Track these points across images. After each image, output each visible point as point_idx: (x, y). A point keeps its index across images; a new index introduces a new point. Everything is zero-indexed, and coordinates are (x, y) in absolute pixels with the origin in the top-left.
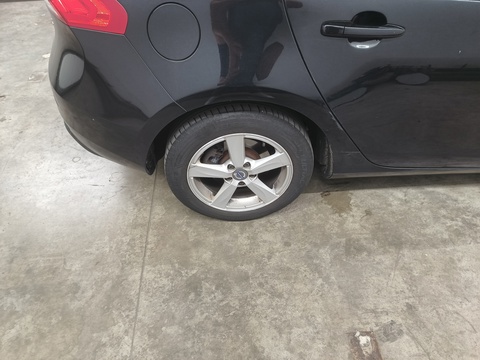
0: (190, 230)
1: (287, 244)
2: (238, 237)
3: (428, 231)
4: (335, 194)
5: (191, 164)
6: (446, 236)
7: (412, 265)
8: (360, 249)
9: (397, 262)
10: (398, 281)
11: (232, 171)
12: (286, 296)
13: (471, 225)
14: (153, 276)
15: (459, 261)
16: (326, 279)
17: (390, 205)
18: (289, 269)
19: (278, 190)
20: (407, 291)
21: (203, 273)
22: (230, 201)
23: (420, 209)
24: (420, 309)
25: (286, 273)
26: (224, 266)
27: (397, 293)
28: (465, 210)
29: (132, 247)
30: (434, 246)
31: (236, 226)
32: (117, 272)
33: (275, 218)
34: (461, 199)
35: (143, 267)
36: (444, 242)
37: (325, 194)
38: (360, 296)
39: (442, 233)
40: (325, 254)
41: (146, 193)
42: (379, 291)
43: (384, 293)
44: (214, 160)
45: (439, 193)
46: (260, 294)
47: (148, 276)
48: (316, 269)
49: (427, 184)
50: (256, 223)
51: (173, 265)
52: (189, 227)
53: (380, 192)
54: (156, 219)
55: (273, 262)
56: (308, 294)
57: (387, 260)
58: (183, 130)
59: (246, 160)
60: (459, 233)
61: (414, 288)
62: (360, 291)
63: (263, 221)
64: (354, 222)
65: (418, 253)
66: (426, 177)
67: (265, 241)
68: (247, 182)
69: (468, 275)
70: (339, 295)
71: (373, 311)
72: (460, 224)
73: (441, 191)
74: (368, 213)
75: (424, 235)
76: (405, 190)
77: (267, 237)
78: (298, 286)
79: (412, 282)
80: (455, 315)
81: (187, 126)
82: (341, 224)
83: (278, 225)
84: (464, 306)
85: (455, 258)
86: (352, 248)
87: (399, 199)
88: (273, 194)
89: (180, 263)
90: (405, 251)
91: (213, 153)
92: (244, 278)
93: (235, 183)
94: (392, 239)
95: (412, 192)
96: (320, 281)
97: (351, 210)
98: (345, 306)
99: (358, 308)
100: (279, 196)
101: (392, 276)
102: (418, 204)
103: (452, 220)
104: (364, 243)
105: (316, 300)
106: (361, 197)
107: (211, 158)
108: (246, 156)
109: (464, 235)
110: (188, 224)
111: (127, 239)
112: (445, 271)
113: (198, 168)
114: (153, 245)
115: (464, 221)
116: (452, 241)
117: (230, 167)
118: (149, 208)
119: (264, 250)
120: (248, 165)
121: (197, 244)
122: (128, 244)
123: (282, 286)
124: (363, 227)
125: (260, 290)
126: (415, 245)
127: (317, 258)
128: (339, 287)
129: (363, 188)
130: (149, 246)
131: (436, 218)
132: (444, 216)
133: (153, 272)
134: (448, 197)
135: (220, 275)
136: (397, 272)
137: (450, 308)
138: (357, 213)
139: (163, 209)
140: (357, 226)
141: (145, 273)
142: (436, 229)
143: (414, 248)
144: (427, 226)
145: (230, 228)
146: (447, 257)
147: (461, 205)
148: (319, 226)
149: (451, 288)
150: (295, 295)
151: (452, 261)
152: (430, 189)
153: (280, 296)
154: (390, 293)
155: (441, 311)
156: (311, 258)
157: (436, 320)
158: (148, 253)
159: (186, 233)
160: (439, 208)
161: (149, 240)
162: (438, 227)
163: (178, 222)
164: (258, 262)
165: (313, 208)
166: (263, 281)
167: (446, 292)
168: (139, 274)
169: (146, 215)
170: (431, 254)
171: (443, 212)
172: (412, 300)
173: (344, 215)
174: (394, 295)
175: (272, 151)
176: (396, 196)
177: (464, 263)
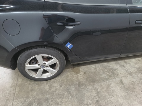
0: (30, 86)
1: (61, 86)
2: (45, 86)
3: (102, 76)
4: (75, 68)
5: (26, 65)
6: (107, 77)
7: (97, 88)
8: (82, 85)
9: (93, 87)
10: (94, 93)
11: (40, 66)
12: (60, 103)
13: (113, 73)
14: (16, 103)
15: (111, 84)
16: (73, 96)
17: (91, 70)
18: (61, 94)
19: (56, 70)
20: (96, 96)
21: (33, 100)
22: (42, 75)
23: (99, 70)
24: (100, 101)
25: (60, 96)
26: (40, 96)
27: (93, 97)
28: (112, 69)
29: (10, 94)
30: (104, 81)
31: (45, 82)
32: (4, 103)
33: (57, 78)
34: (111, 66)
35: (13, 101)
36: (106, 79)
37: (73, 68)
38: (83, 100)
39: (106, 77)
40: (72, 88)
41: (16, 75)
42: (88, 97)
43: (90, 98)
44: (34, 63)
45: (104, 65)
46: (52, 104)
47: (15, 103)
48: (69, 93)
49: (101, 63)
50: (52, 81)
51: (23, 98)
52: (29, 85)
53: (88, 66)
54: (19, 83)
55: (56, 93)
56: (67, 102)
57: (91, 87)
58: (21, 55)
59: (44, 62)
60: (110, 76)
61: (98, 95)
62: (83, 98)
63: (54, 80)
64: (81, 76)
65: (99, 84)
66: (101, 60)
67: (54, 86)
68: (46, 69)
69: (113, 89)
70: (76, 100)
71: (87, 104)
72: (111, 73)
73: (105, 64)
74: (85, 73)
75: (101, 78)
76: (95, 65)
77: (55, 85)
78: (64, 100)
79: (98, 93)
80: (110, 102)
81: (22, 54)
82: (77, 77)
83: (58, 80)
84: (112, 98)
85: (110, 84)
86: (80, 84)
88: (55, 71)
89: (26, 98)
90: (96, 83)
91: (33, 61)
92: (47, 99)
93: (42, 69)
94: (92, 80)
95: (97, 65)
96: (71, 97)
97: (80, 73)
98: (78, 104)
99: (82, 104)
100: (57, 72)
101: (92, 92)
102: (99, 68)
103: (108, 72)
104: (84, 82)
105: (69, 103)
106: (83, 68)
107: (33, 63)
108: (44, 61)
109: (112, 76)
110: (29, 84)
111: (8, 92)
112: (107, 88)
113: (28, 66)
114: (17, 93)
115: (111, 72)
116: (108, 79)
117: (39, 65)
118: (17, 80)
119: (53, 89)
120: (45, 63)
121: (32, 90)
122: (9, 93)
123: (59, 100)
124: (83, 77)
125: (52, 103)
126: (98, 81)
127: (70, 89)
128: (76, 98)
129: (83, 66)
130: (16, 93)
131: (104, 72)
132: (106, 71)
133: (17, 102)
134: (107, 65)
135: (39, 100)
136: (93, 91)
137: (109, 100)
138: (82, 73)
139: (21, 80)
140: (82, 77)
141: (14, 103)
142: (104, 76)
143: (98, 82)
144: (101, 75)
145: (43, 83)
146: (107, 84)
147: (111, 68)
148: (71, 79)
149: (108, 93)
150: (63, 103)
151: (109, 85)
152: (102, 64)
153: (58, 104)
154: (91, 97)
155: (106, 101)
156: (68, 90)
157: (105, 104)
158: (15, 96)
159: (28, 87)
160: (105, 69)
161: (16, 91)
162: (105, 75)
163: (26, 84)
164: (52, 94)
165: (69, 73)
166: (53, 99)
167: (107, 95)
168: (12, 103)
169: (16, 82)
170: (102, 84)
171: (106, 70)
172: (98, 99)
173: (78, 74)
174: (93, 98)
175: (52, 59)
176: (93, 67)
177: (112, 85)
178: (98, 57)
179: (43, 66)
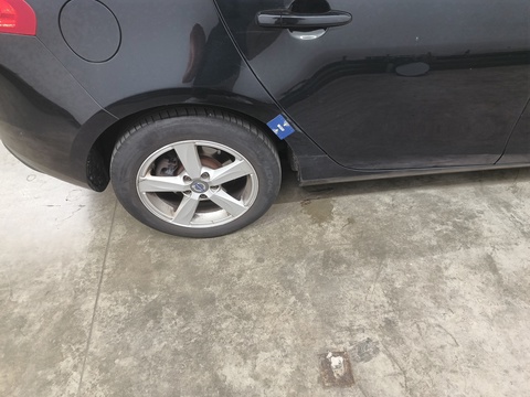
0: (153, 251)
1: (260, 260)
2: (206, 256)
3: (415, 238)
4: (317, 202)
5: (140, 177)
6: (434, 243)
7: (394, 276)
8: (339, 261)
9: (378, 274)
10: (378, 295)
11: (189, 183)
12: (254, 318)
13: (461, 229)
14: (108, 304)
15: (446, 268)
16: (300, 297)
17: (376, 211)
18: (260, 287)
19: (247, 202)
20: (386, 305)
21: (164, 298)
22: (194, 216)
23: (408, 214)
24: (400, 324)
25: (257, 293)
26: (188, 288)
27: (376, 307)
28: (457, 213)
29: (88, 273)
30: (420, 254)
31: (205, 244)
32: (69, 301)
33: (249, 233)
34: (454, 200)
35: (98, 295)
36: (432, 249)
37: (306, 202)
38: (336, 314)
39: (430, 239)
40: (301, 269)
41: (106, 212)
42: (357, 306)
43: (362, 308)
44: (169, 172)
45: (430, 195)
46: (226, 317)
47: (103, 304)
48: (290, 286)
49: (418, 186)
50: (228, 239)
51: (131, 290)
52: (150, 247)
53: (366, 197)
54: (116, 240)
55: (243, 281)
56: (279, 314)
57: (368, 273)
58: (123, 140)
59: (204, 170)
60: (448, 239)
61: (395, 302)
62: (336, 307)
63: (235, 236)
64: (334, 232)
65: (403, 264)
66: (417, 178)
67: (236, 259)
68: (209, 194)
69: (455, 284)
70: (312, 312)
71: (349, 329)
72: (451, 228)
73: (433, 192)
74: (351, 221)
75: (410, 243)
76: (393, 193)
77: (241, 253)
78: (267, 306)
79: (393, 295)
80: (437, 329)
82: (320, 235)
83: (252, 240)
84: (447, 318)
85: (442, 266)
86: (331, 260)
87: (386, 204)
88: (241, 206)
89: (139, 288)
90: (389, 261)
91: (165, 164)
92: (210, 300)
93: (196, 196)
94: (375, 248)
95: (401, 195)
96: (293, 299)
97: (332, 218)
98: (318, 325)
99: (332, 326)
100: (247, 208)
101: (372, 289)
102: (406, 208)
103: (443, 224)
104: (344, 254)
105: (287, 320)
106: (344, 204)
107: (164, 170)
108: (203, 165)
109: (455, 240)
110: (152, 245)
111: (81, 265)
112: (430, 281)
113: (149, 182)
114: (110, 270)
115: (455, 224)
116: (440, 248)
117: (186, 179)
118: (109, 229)
119: (234, 268)
120: (206, 175)
121: (160, 266)
122: (83, 270)
123: (251, 307)
124: (344, 237)
125: (226, 313)
126: (399, 254)
127: (291, 273)
128: (313, 304)
129: (347, 194)
130: (106, 271)
131: (425, 223)
132: (434, 221)
133: (109, 299)
134: (440, 199)
135: (184, 299)
136: (378, 285)
137: (432, 321)
138: (338, 221)
139: (123, 229)
140: (337, 236)
141: (99, 301)
142: (424, 235)
143: (398, 258)
144: (414, 232)
145: (199, 246)
146: (434, 265)
147: (453, 207)
148: (296, 237)
149: (435, 298)
150: (264, 316)
151: (439, 269)
152: (420, 191)
153: (248, 318)
154: (368, 308)
155: (422, 325)
156: (285, 274)
157: (416, 334)
158: (104, 279)
159: (148, 254)
160: (429, 212)
161: (107, 264)
162: (426, 233)
163: (139, 243)
164: (227, 282)
165: (291, 219)
166: (229, 302)
167: (429, 304)
168: (94, 302)
169: (105, 236)
170: (416, 264)
171: (433, 216)
172: (391, 314)
173: (325, 225)
174: (373, 309)
175: (233, 159)
176: (383, 201)
177: (452, 271)
178: (407, 165)
179: (200, 184)
